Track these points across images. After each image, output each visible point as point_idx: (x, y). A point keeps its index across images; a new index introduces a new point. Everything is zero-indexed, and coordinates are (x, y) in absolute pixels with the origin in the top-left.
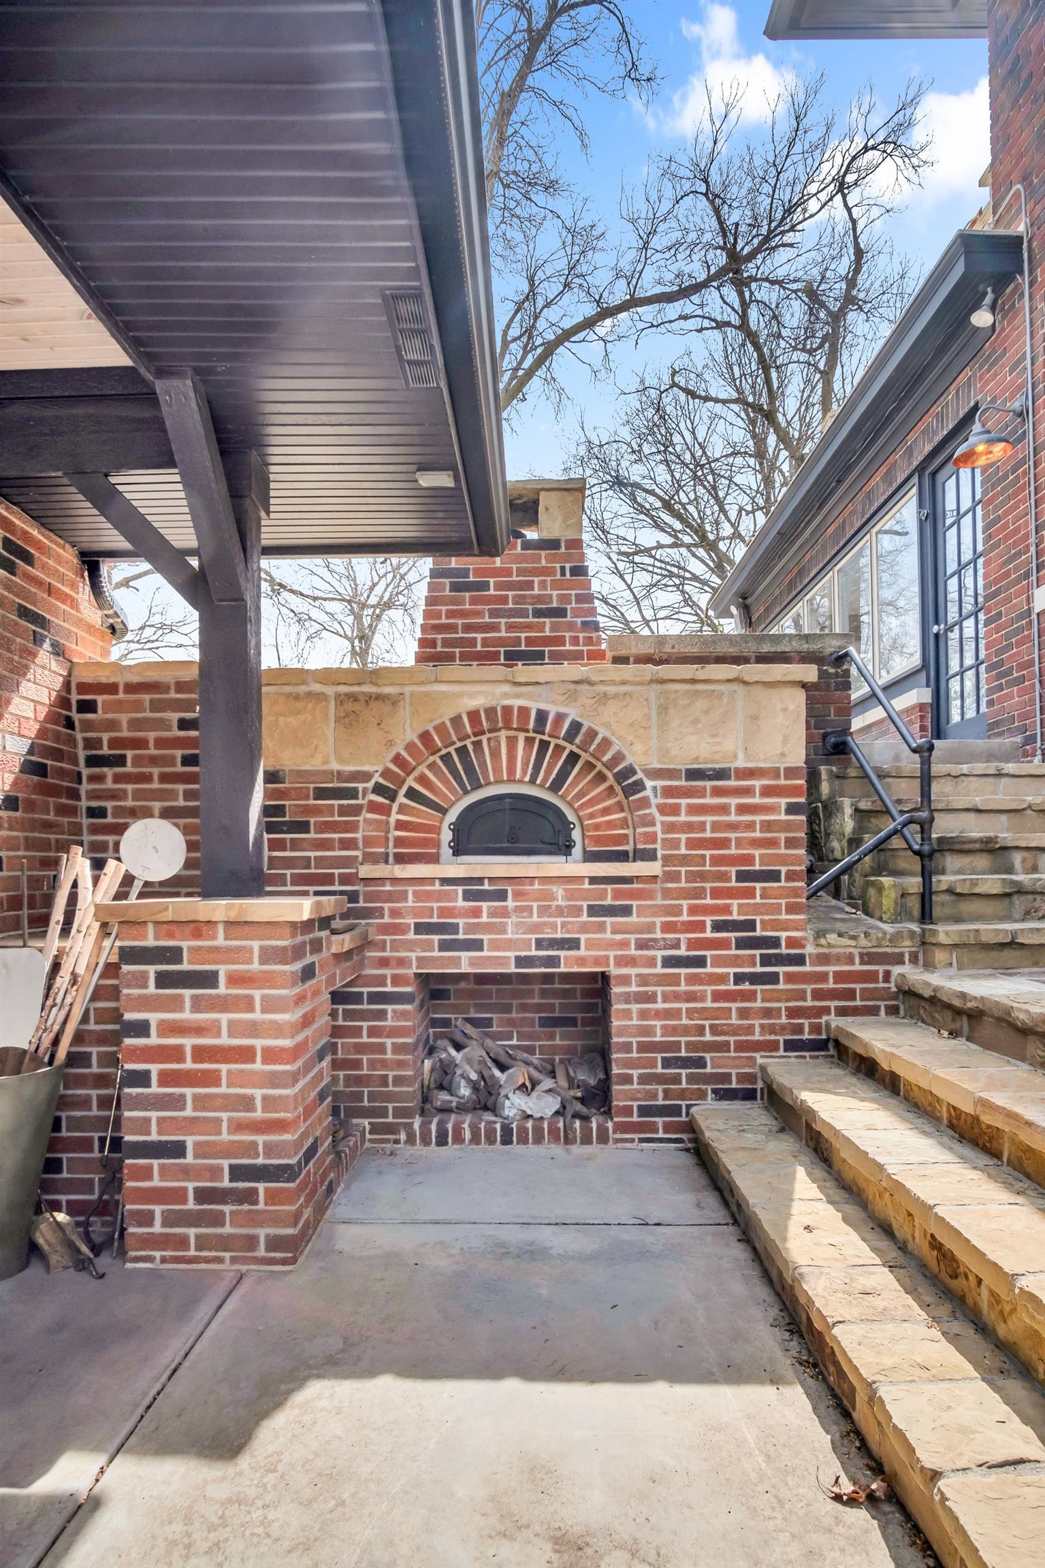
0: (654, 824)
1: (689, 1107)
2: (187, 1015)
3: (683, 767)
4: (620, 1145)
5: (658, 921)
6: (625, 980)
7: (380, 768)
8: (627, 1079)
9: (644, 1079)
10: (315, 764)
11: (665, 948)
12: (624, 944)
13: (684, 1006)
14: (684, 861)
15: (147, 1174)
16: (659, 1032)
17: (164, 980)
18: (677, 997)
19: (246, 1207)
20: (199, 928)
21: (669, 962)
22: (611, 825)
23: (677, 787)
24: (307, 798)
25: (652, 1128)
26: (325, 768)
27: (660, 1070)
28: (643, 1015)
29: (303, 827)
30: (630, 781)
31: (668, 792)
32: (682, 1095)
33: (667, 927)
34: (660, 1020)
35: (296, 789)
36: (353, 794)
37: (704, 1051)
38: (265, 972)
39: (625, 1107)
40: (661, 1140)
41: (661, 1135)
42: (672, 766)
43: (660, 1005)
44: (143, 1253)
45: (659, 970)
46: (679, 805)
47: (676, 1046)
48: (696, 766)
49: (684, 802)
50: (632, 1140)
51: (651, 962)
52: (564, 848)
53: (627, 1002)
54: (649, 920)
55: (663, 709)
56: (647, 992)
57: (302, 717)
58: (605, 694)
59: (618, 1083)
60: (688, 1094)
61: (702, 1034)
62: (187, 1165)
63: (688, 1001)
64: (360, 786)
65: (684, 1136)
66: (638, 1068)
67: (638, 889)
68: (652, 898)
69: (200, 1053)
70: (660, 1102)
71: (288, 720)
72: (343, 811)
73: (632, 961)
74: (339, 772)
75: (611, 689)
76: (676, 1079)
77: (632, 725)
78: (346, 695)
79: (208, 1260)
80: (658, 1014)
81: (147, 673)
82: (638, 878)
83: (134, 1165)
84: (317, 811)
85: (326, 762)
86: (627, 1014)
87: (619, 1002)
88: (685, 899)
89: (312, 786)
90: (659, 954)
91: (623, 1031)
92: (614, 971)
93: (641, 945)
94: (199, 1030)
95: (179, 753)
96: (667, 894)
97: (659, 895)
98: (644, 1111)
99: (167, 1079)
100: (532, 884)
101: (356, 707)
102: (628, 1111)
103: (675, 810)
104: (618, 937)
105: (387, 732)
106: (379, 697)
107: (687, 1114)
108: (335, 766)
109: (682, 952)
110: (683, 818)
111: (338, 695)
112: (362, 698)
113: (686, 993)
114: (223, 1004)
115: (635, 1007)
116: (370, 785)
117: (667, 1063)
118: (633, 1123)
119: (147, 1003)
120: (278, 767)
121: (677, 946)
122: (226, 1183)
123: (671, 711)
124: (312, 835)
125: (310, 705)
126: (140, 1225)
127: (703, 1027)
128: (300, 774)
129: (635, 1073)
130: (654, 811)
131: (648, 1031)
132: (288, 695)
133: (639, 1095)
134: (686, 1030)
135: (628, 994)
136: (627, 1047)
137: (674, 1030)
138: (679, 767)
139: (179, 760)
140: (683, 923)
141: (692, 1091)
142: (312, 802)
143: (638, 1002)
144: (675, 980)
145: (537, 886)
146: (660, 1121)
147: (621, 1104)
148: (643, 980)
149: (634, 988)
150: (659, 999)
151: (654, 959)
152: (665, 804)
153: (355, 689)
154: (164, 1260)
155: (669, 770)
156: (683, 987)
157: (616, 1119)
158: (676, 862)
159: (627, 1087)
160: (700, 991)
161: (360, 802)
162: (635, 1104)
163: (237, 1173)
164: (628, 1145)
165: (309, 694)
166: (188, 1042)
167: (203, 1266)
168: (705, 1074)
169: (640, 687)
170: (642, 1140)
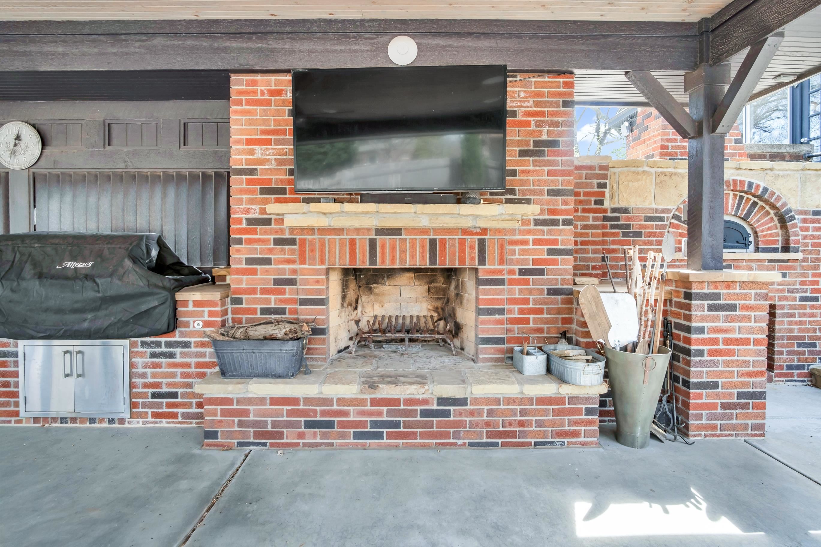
0: (799, 236)
1: (808, 366)
2: (720, 324)
3: (811, 209)
4: (777, 383)
5: (799, 280)
6: (782, 307)
7: (676, 208)
8: (781, 353)
9: (789, 353)
10: (646, 205)
11: (801, 293)
12: (782, 291)
13: (808, 319)
14: (810, 253)
15: (700, 396)
16: (796, 331)
17: (711, 308)
18: (805, 315)
19: (745, 411)
20: (729, 285)
21: (803, 299)
22: (771, 235)
23: (809, 219)
24: (641, 221)
25: (792, 375)
26: (649, 207)
27: (796, 349)
28: (790, 323)
29: (639, 234)
30: (789, 215)
31: (805, 221)
32: (806, 360)
33: (803, 283)
34: (797, 325)
35: (637, 216)
36: (661, 219)
37: (816, 340)
38: (758, 304)
39: (780, 366)
40: (796, 381)
41: (795, 378)
42: (806, 209)
43: (797, 319)
44: (696, 433)
45: (798, 303)
46: (809, 227)
47: (803, 338)
48: (817, 209)
49: (811, 225)
50: (783, 381)
51: (794, 299)
52: (746, 245)
53: (783, 317)
54: (794, 279)
55: (804, 183)
56: (792, 313)
57: (640, 183)
58: (779, 175)
59: (778, 355)
60: (808, 360)
61: (815, 332)
62: (719, 392)
63: (810, 317)
64: (666, 215)
65: (806, 379)
66: (787, 347)
67: (790, 265)
68: (795, 269)
69: (726, 341)
70: (796, 363)
71: (634, 184)
72: (657, 227)
73: (786, 299)
74: (656, 209)
75: (781, 173)
76: (803, 353)
77: (790, 189)
78: (661, 173)
79: (726, 436)
80: (796, 323)
81: (586, 161)
82: (789, 261)
83: (696, 393)
84: (647, 227)
85: (651, 204)
86: (782, 323)
87: (779, 317)
88: (810, 270)
89: (643, 215)
90: (798, 295)
91: (780, 331)
92: (778, 303)
93: (790, 291)
94: (726, 331)
95: (593, 199)
96: (802, 267)
97: (799, 268)
98: (789, 367)
99: (712, 353)
100: (743, 263)
101: (666, 178)
102: (781, 367)
103: (807, 229)
104: (780, 287)
105: (680, 191)
106: (676, 174)
107: (808, 369)
108: (654, 206)
109: (808, 294)
110: (810, 233)
111: (656, 173)
112: (668, 174)
113: (809, 313)
114: (739, 319)
115: (786, 319)
116: (671, 215)
117: (799, 345)
118: (783, 373)
119: (703, 319)
120: (627, 206)
121: (806, 292)
122: (735, 401)
123: (808, 183)
124: (643, 238)
125: (644, 177)
126: (697, 420)
127: (816, 329)
128: (638, 209)
129: (785, 350)
130: (798, 229)
131: (791, 331)
132: (634, 172)
133: (787, 360)
134: (808, 330)
135: (783, 313)
136: (782, 338)
137: (803, 330)
138: (810, 209)
139: (593, 202)
140: (810, 281)
141: (810, 358)
142: (643, 223)
143: (788, 317)
144: (804, 307)
145: (744, 264)
146: (795, 372)
147: (779, 364)
148: (791, 307)
149: (786, 311)
150: (797, 316)
151: (795, 297)
152: (803, 226)
153: (665, 170)
154: (706, 436)
155: (805, 211)
156: (808, 311)
157: (775, 371)
158: (807, 253)
159: (781, 356)
160: (815, 312)
161: (665, 223)
162: (785, 364)
163: (740, 395)
164: (781, 383)
165: (644, 172)
166: (720, 336)
167: (724, 438)
168: (816, 351)
169: (794, 172)
170: (787, 381)
